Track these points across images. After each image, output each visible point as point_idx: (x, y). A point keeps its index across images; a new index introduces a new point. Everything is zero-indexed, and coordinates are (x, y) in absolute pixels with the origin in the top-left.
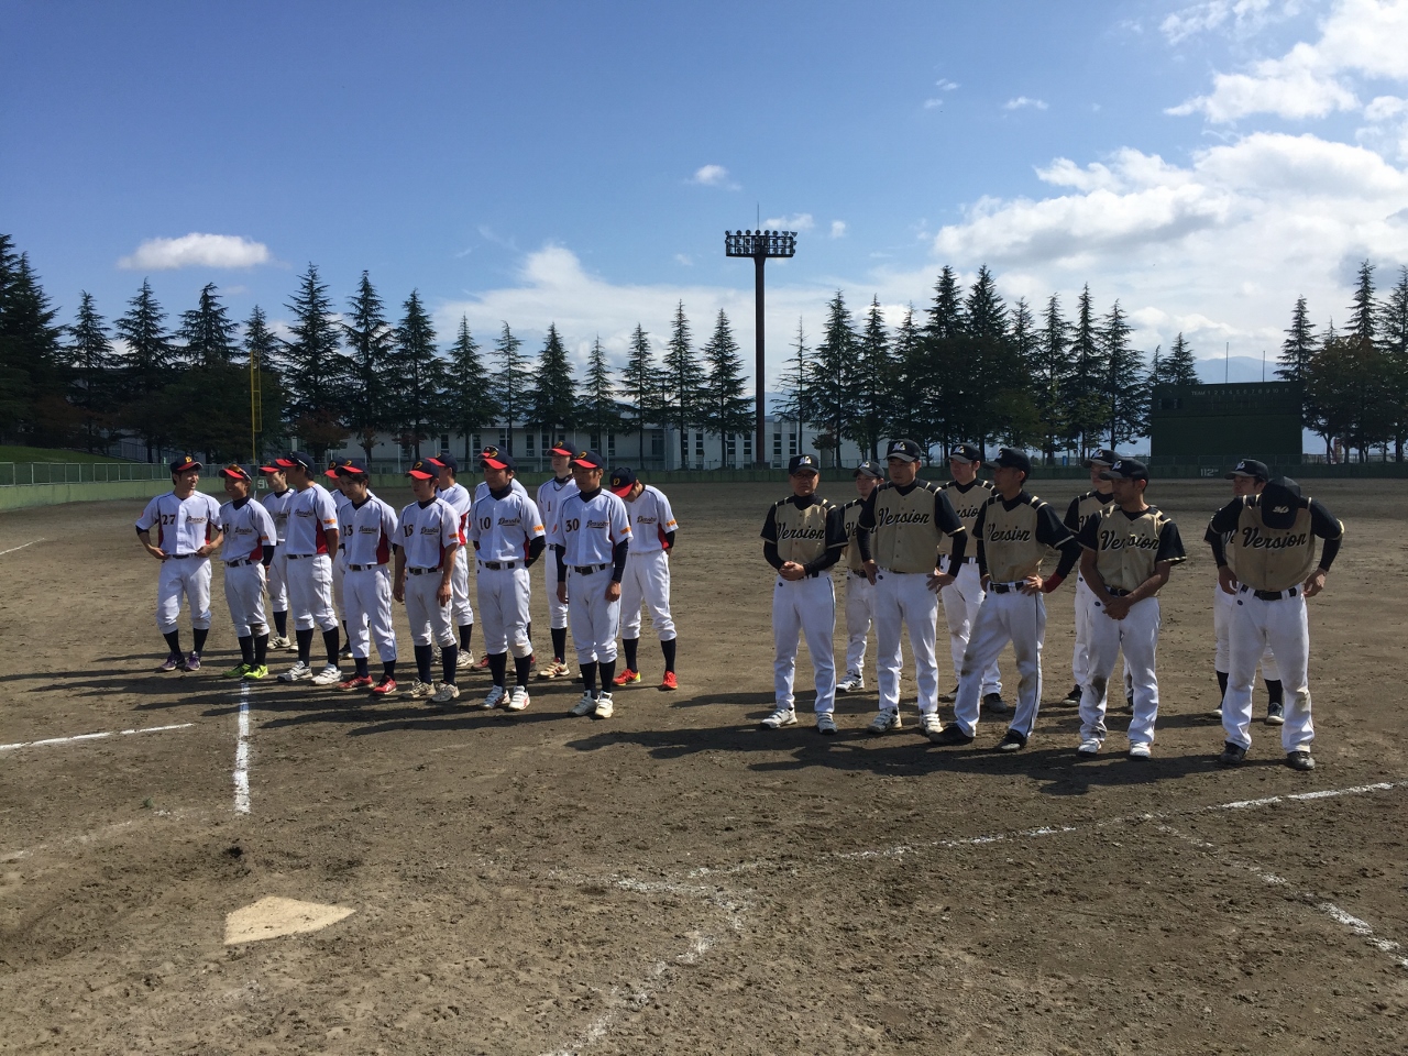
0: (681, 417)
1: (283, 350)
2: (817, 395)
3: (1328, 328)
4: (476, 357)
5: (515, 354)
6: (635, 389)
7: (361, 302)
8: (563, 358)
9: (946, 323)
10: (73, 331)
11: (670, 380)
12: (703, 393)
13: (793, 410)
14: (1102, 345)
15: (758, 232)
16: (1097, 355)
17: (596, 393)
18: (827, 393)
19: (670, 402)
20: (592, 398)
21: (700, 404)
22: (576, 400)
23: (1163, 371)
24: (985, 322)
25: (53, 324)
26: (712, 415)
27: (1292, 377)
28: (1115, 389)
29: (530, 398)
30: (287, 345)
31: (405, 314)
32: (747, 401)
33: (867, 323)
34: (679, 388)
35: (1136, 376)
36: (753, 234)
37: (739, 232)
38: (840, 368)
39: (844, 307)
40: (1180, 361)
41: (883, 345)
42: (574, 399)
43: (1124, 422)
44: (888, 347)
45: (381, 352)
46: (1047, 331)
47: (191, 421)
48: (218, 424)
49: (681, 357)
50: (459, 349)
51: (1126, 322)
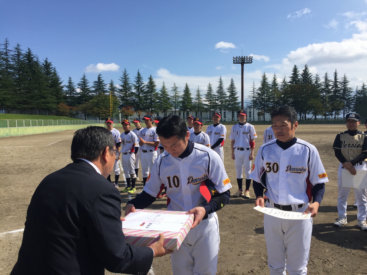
0: (221, 107)
1: (118, 91)
2: (258, 101)
4: (166, 92)
5: (177, 91)
6: (208, 100)
7: (137, 78)
8: (189, 91)
9: (295, 81)
10: (67, 87)
11: (218, 97)
12: (227, 101)
13: (251, 105)
14: (341, 86)
15: (242, 57)
16: (339, 89)
17: (198, 101)
18: (261, 100)
19: (218, 103)
20: (197, 102)
21: (226, 104)
22: (193, 103)
23: (359, 93)
24: (306, 80)
25: (62, 85)
26: (229, 107)
28: (344, 98)
29: (181, 102)
30: (119, 90)
31: (148, 81)
32: (239, 103)
33: (272, 81)
34: (220, 100)
35: (351, 95)
36: (241, 57)
37: (237, 57)
38: (265, 94)
39: (266, 77)
40: (364, 91)
42: (192, 103)
43: (347, 108)
44: (278, 87)
45: (142, 91)
46: (324, 82)
47: (96, 109)
48: (102, 110)
49: (221, 91)
50: (162, 90)
51: (348, 79)
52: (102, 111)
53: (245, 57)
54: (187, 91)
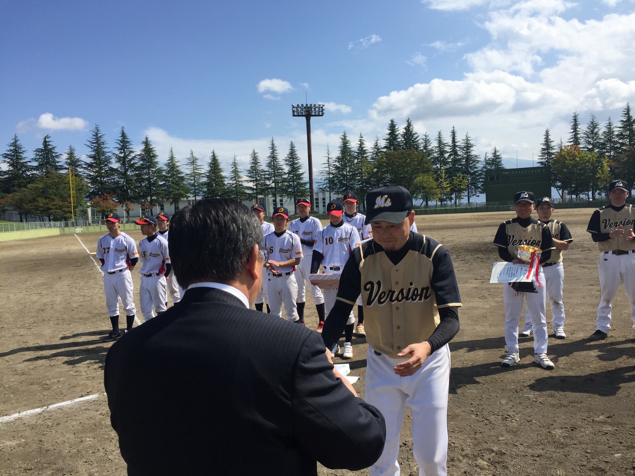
0: (275, 192)
1: (84, 166)
2: (337, 180)
3: (559, 142)
4: (177, 167)
5: (196, 165)
6: (253, 179)
7: (122, 142)
8: (219, 166)
9: (393, 145)
11: (269, 175)
12: (284, 180)
13: (326, 187)
14: (462, 153)
15: (307, 105)
16: (460, 157)
17: (235, 182)
18: (341, 178)
19: (269, 185)
20: (233, 184)
21: (283, 185)
22: (226, 185)
23: (489, 164)
24: (410, 143)
26: (289, 190)
27: (545, 164)
28: (468, 172)
29: (205, 185)
30: (86, 164)
31: (143, 147)
32: (305, 184)
33: (358, 146)
34: (273, 178)
35: (477, 166)
36: (305, 106)
37: (298, 105)
38: (347, 167)
39: (347, 138)
40: (496, 160)
41: (365, 155)
43: (473, 187)
44: (368, 156)
45: (132, 166)
46: (438, 147)
47: (41, 201)
48: (54, 203)
49: (274, 164)
50: (169, 163)
51: (472, 142)
52: (55, 205)
53: (311, 105)
54: (214, 164)
